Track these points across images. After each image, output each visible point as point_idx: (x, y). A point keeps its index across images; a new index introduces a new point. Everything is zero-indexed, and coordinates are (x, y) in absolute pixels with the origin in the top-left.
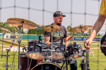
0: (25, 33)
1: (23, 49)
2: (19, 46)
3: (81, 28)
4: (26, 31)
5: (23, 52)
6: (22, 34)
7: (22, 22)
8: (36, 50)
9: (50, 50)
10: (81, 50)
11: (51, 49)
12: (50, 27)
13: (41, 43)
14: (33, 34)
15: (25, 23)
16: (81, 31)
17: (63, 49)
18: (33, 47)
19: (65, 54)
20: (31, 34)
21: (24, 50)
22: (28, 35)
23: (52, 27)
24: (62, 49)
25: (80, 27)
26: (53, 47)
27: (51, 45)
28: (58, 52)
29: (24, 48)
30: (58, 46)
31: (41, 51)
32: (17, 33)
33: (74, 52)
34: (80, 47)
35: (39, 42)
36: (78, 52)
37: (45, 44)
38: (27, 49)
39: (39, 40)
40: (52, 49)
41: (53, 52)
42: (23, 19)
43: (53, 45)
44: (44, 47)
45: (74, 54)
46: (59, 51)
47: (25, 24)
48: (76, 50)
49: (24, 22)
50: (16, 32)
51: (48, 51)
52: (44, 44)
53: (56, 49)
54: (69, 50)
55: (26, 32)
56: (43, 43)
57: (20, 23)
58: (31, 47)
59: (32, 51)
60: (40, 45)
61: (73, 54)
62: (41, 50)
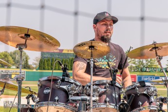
0: (33, 68)
1: (28, 98)
2: (20, 90)
3: (155, 48)
4: (35, 64)
5: (28, 103)
6: (25, 70)
7: (26, 35)
8: (57, 98)
9: (88, 98)
10: (155, 97)
11: (89, 95)
12: (86, 47)
13: (68, 82)
14: (48, 69)
15: (31, 37)
16: (157, 55)
17: (117, 96)
18: (49, 91)
19: (121, 106)
20: (44, 69)
21: (31, 98)
22: (39, 71)
23: (91, 47)
24: (114, 95)
25: (154, 46)
26: (94, 90)
27: (90, 87)
28: (105, 102)
29: (31, 96)
30: (105, 88)
31: (68, 100)
32: (14, 67)
33: (141, 103)
34: (153, 92)
35: (63, 80)
36: (150, 103)
37: (77, 85)
38: (36, 96)
39: (63, 76)
40: (92, 95)
41: (94, 101)
42: (28, 29)
43: (95, 87)
44: (75, 90)
45: (141, 108)
46: (108, 99)
47: (31, 39)
48: (146, 98)
49: (29, 36)
50: (13, 65)
51: (83, 100)
52: (75, 84)
53: (100, 96)
54: (129, 99)
55: (34, 66)
56: (72, 83)
57: (22, 37)
58: (46, 91)
59: (48, 101)
60: (65, 87)
61: (139, 106)
62: (68, 97)
